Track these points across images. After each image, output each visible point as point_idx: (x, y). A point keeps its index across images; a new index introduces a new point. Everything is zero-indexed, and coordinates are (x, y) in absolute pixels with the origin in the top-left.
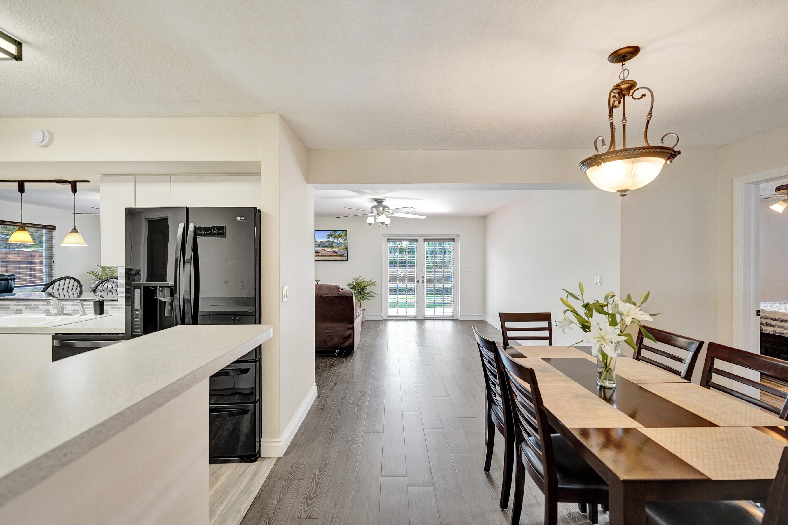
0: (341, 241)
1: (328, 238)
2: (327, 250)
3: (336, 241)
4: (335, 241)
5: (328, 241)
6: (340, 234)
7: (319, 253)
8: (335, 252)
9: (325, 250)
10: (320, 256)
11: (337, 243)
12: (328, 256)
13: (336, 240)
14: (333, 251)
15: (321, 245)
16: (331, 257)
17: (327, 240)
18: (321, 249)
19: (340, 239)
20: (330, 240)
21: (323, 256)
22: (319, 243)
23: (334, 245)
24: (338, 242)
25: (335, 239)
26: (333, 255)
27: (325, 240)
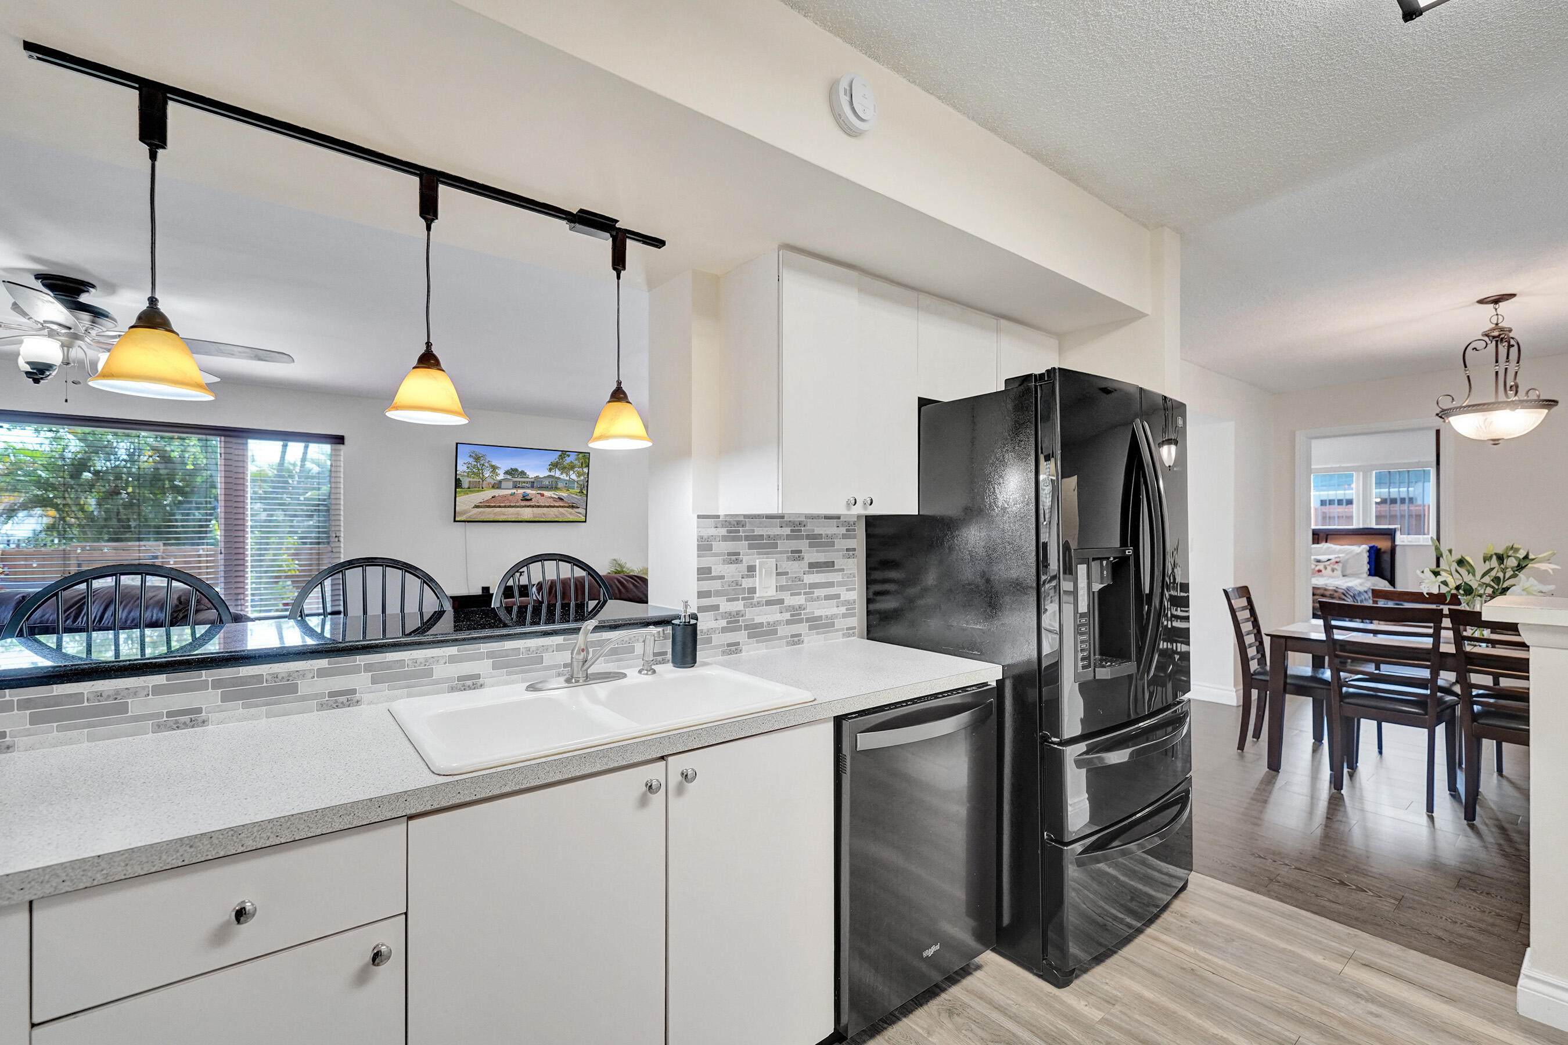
0: (574, 477)
1: (550, 470)
2: (547, 493)
3: (564, 477)
4: (561, 477)
5: (549, 476)
6: (572, 462)
7: (531, 500)
8: (561, 499)
9: (543, 495)
10: (533, 507)
11: (567, 480)
12: (548, 507)
13: (564, 475)
14: (557, 497)
15: (535, 485)
16: (552, 509)
17: (547, 473)
18: (534, 492)
19: (571, 472)
20: (552, 474)
21: (538, 507)
22: (532, 480)
23: (560, 485)
24: (568, 478)
25: (562, 474)
26: (557, 504)
27: (543, 473)
